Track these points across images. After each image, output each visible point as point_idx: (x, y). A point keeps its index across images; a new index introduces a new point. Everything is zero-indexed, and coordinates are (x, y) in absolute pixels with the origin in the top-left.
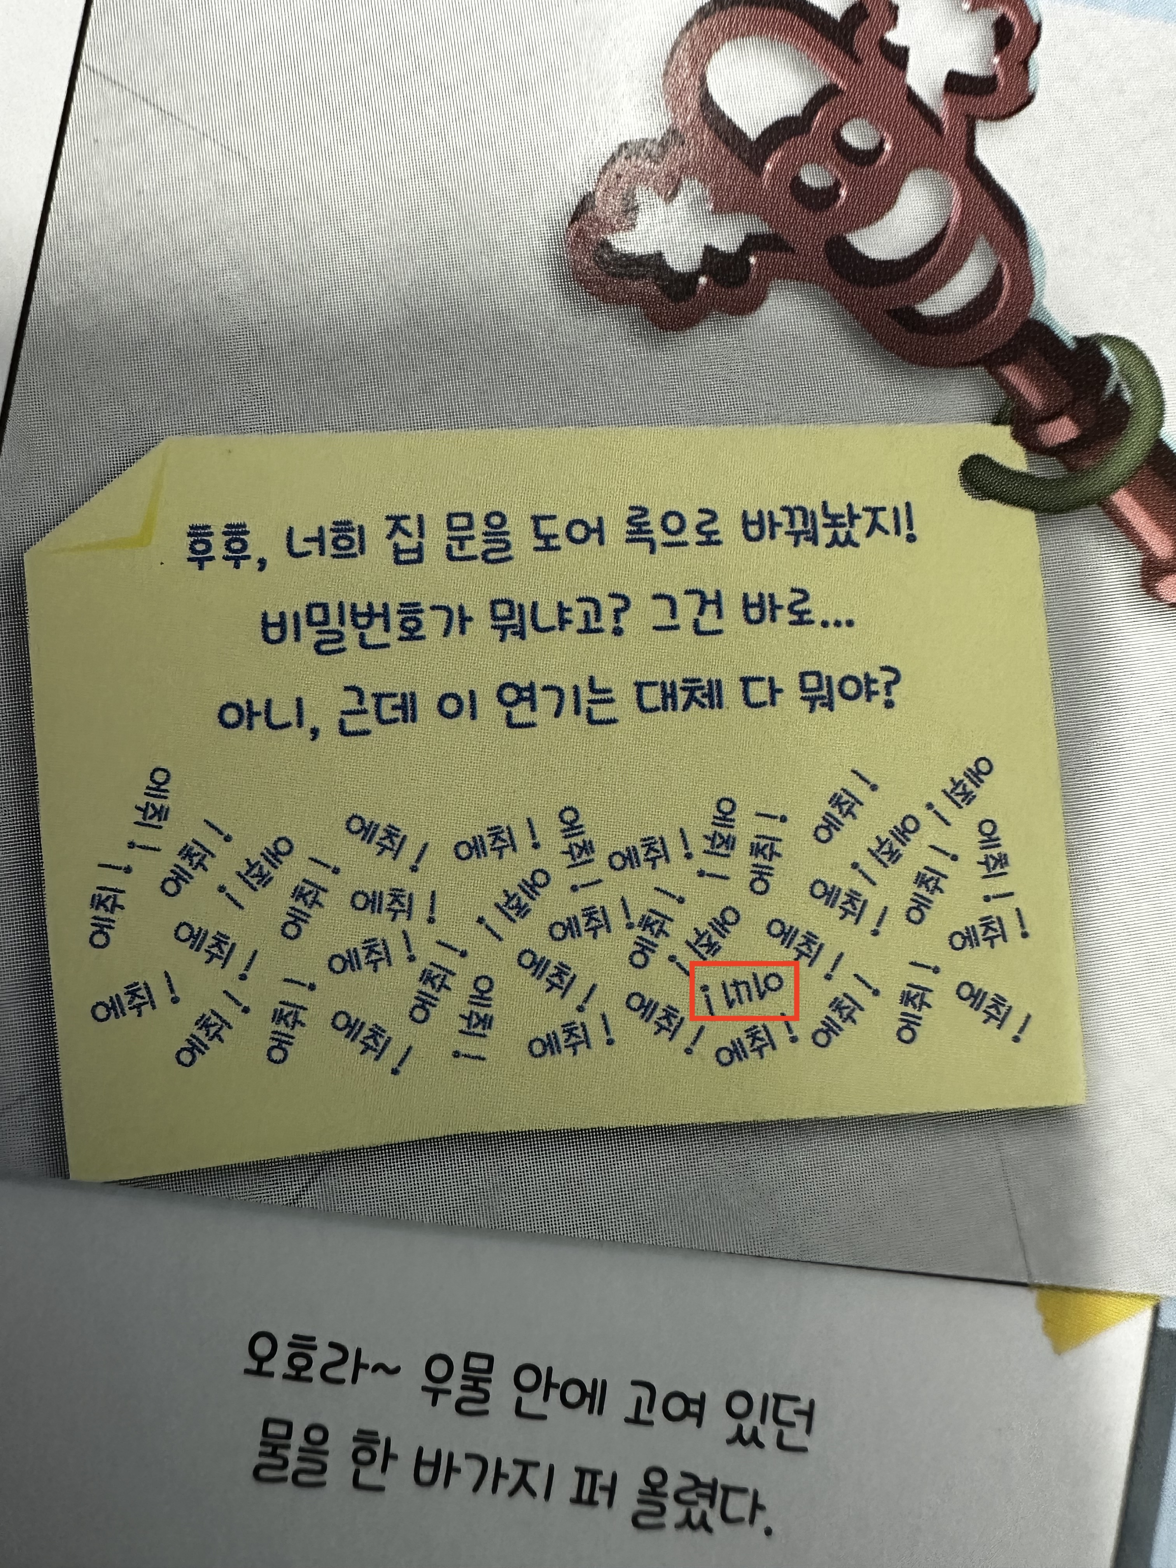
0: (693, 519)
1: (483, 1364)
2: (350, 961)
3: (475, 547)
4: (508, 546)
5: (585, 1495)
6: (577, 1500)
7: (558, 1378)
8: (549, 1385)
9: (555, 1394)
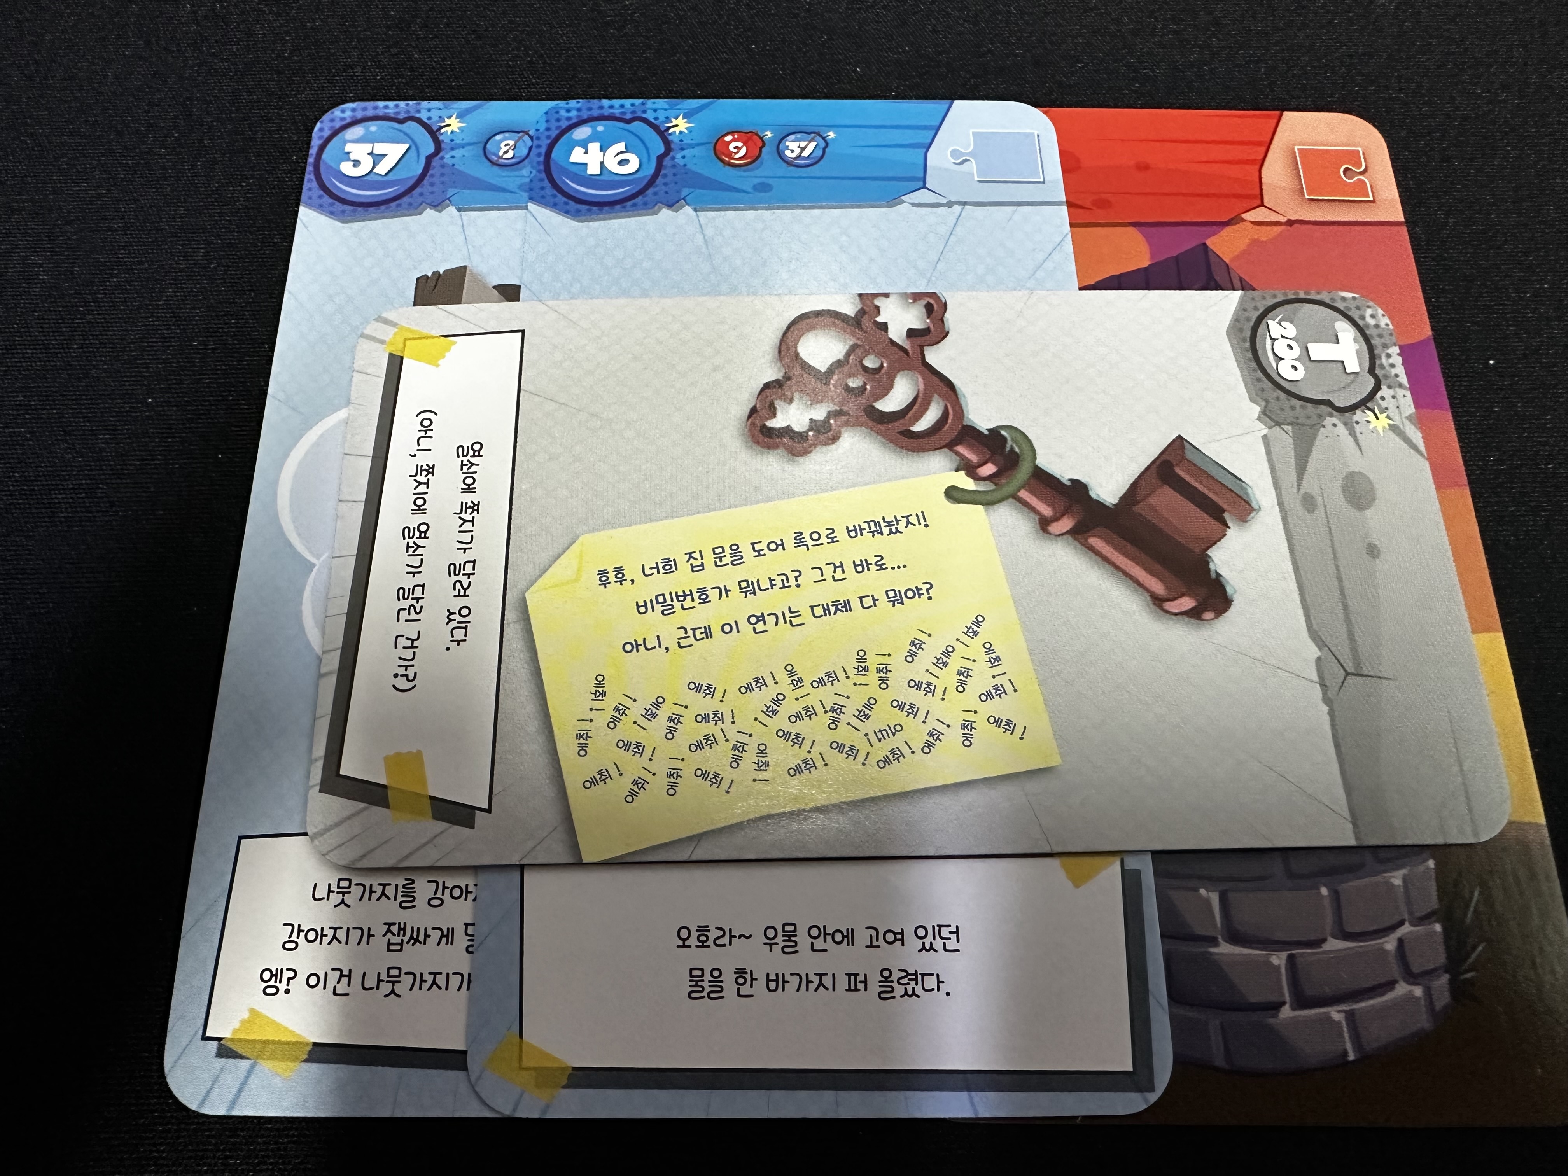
0: (824, 533)
1: (791, 928)
2: (699, 746)
3: (727, 560)
4: (742, 558)
5: (853, 987)
6: (849, 990)
7: (830, 930)
8: (826, 934)
9: (829, 938)
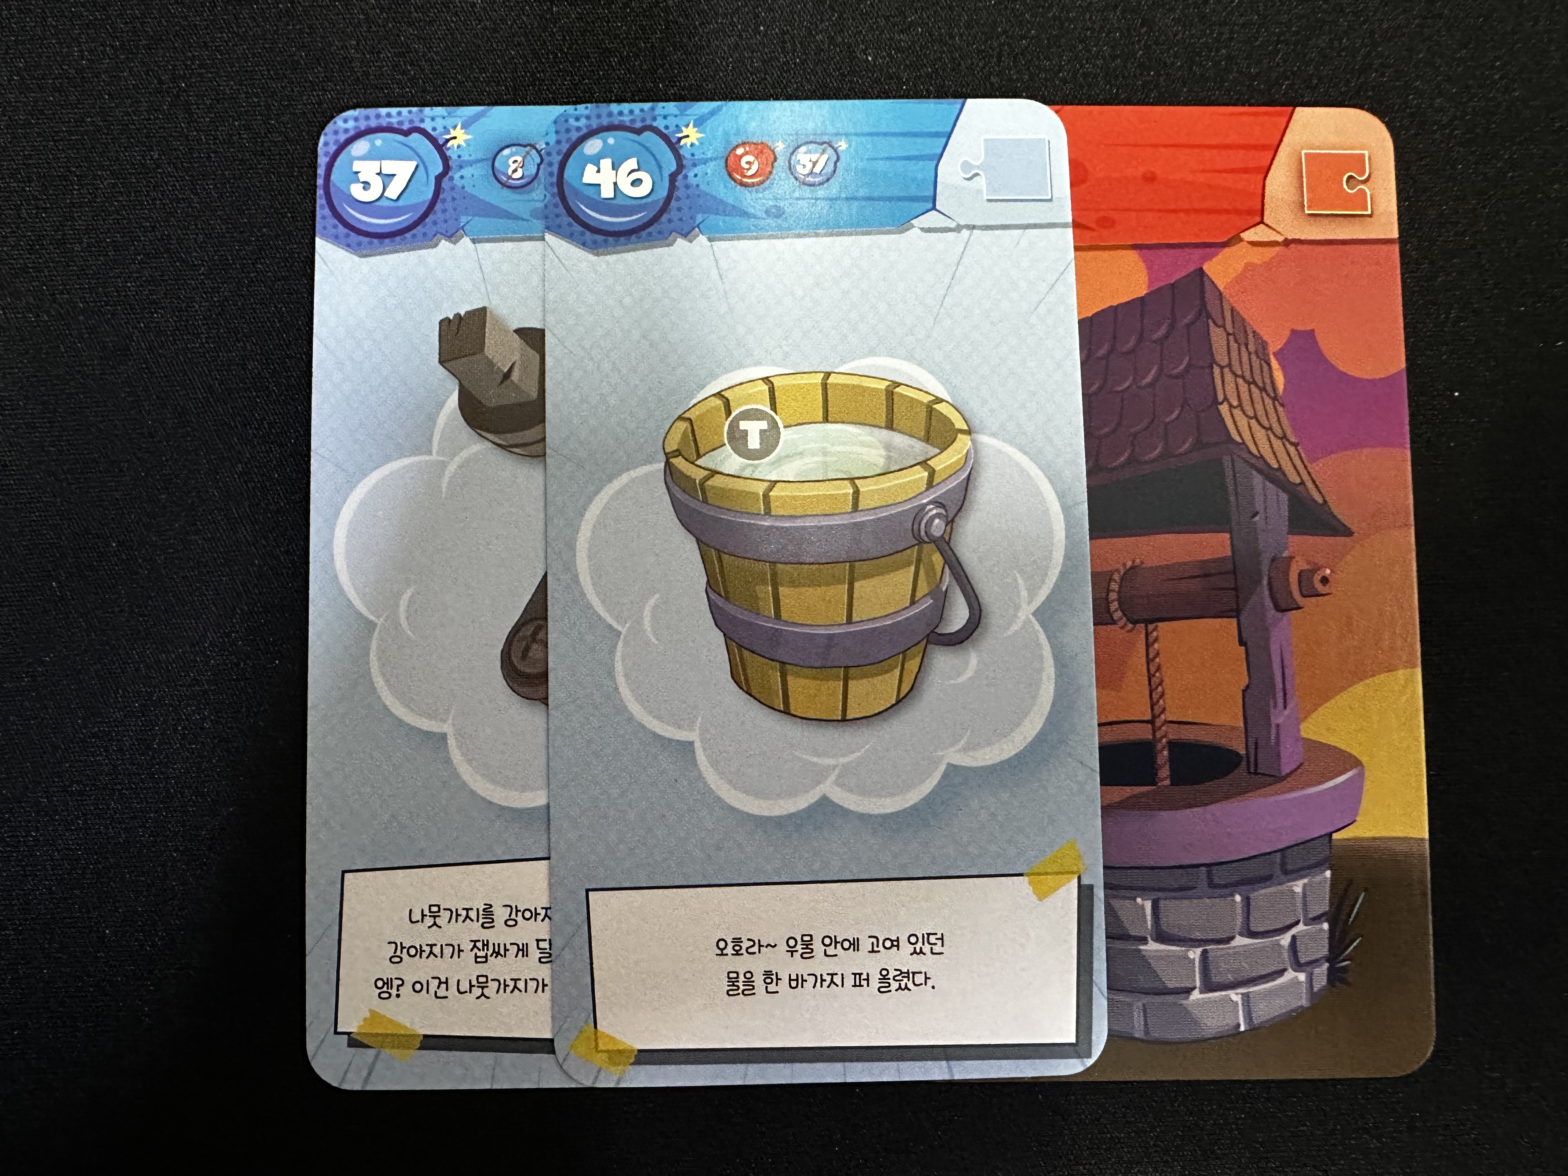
1: (808, 938)
5: (858, 984)
6: (855, 986)
7: (839, 939)
8: (836, 942)
9: (839, 945)
